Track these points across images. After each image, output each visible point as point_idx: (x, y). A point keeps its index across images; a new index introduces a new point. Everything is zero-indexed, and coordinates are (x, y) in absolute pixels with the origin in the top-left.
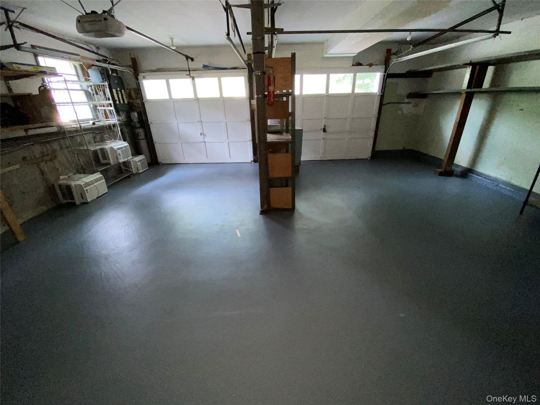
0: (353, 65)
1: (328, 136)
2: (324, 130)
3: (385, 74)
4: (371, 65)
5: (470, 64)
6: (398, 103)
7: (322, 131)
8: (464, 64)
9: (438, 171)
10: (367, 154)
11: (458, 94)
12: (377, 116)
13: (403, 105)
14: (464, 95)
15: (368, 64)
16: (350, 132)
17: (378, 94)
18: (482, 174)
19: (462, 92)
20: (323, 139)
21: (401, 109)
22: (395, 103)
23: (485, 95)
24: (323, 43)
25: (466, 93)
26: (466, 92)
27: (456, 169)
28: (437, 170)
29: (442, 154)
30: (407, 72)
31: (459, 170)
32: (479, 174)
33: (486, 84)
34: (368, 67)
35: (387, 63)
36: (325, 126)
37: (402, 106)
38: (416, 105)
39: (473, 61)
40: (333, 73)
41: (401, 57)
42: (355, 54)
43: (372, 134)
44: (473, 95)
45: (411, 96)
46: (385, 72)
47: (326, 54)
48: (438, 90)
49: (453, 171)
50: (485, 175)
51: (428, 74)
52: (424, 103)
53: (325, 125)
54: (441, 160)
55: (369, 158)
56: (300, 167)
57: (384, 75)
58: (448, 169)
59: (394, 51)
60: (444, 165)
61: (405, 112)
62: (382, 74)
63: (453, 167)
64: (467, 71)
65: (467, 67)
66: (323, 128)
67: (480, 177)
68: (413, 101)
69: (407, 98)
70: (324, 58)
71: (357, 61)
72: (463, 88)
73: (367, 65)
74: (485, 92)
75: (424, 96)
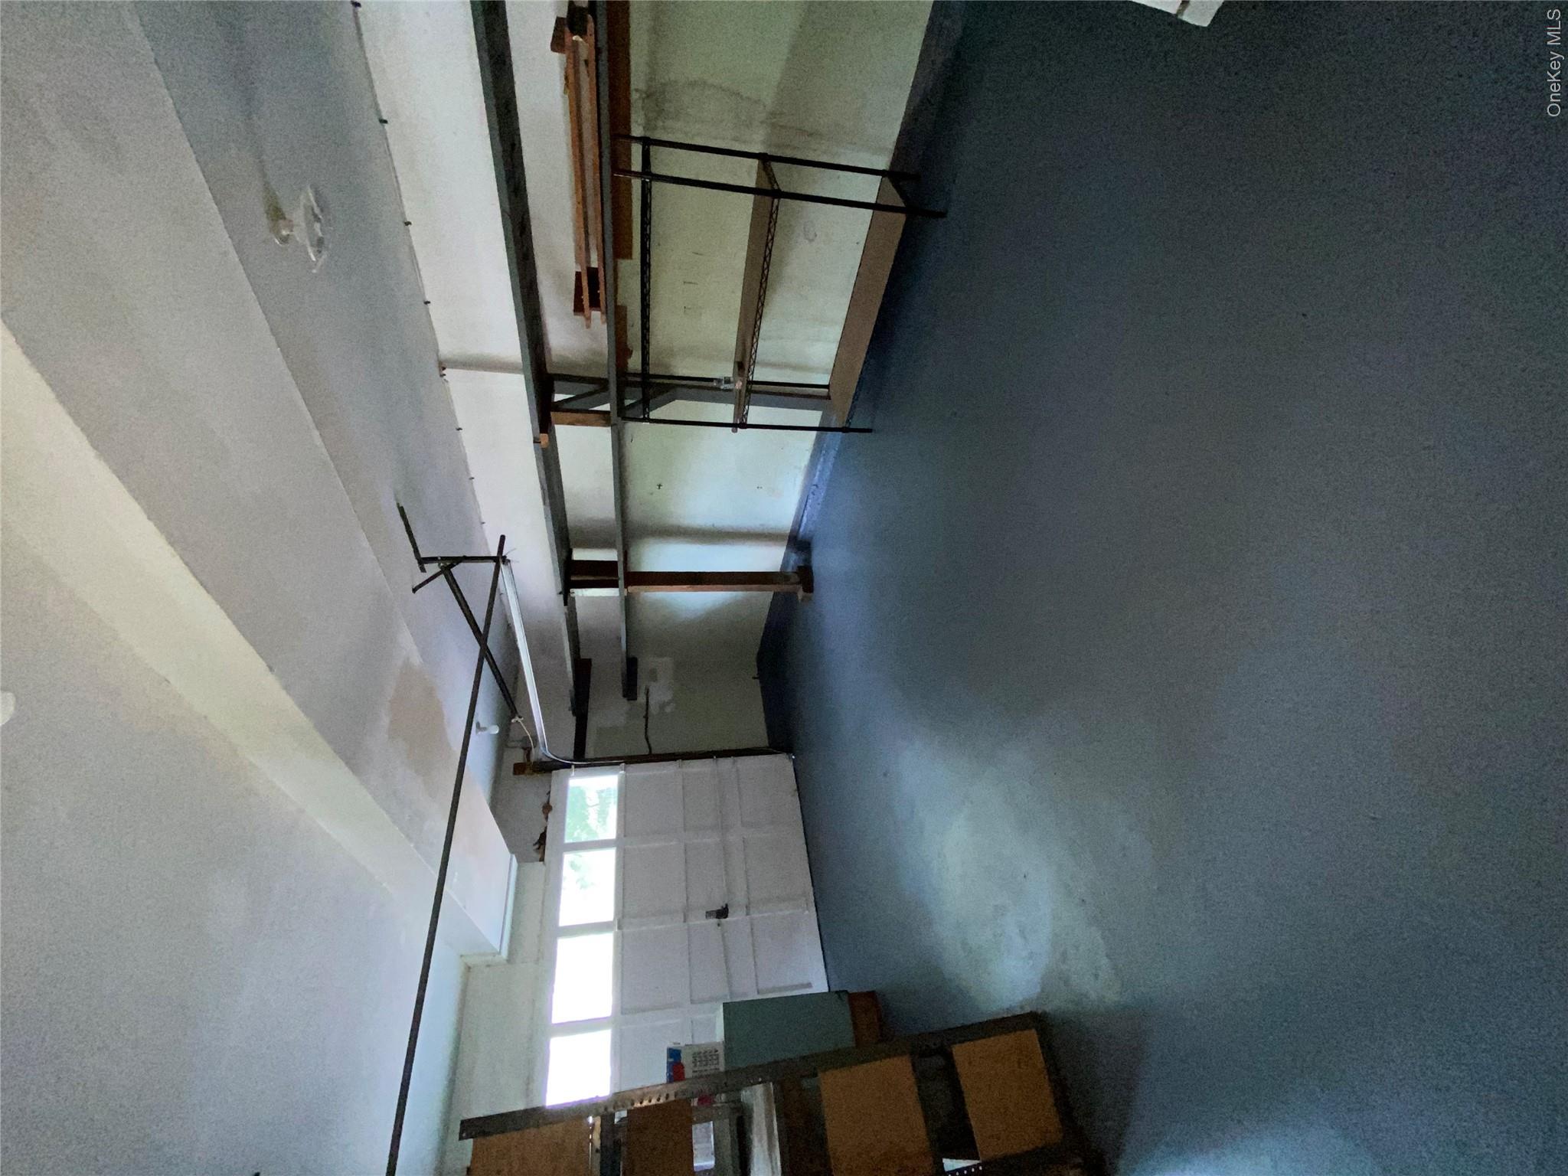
0: (542, 859)
1: (740, 897)
2: (722, 913)
3: (573, 767)
4: (547, 808)
5: (566, 593)
6: (646, 717)
7: (723, 920)
8: (566, 604)
9: (804, 597)
10: (781, 765)
11: (628, 603)
12: (679, 762)
13: (651, 702)
14: (631, 589)
15: (543, 816)
16: (723, 828)
17: (623, 772)
18: (797, 516)
19: (626, 594)
20: (747, 914)
21: (662, 706)
22: (646, 726)
23: (632, 553)
24: (469, 968)
25: (627, 584)
26: (626, 587)
27: (792, 562)
28: (800, 598)
29: (763, 598)
30: (574, 713)
31: (794, 557)
32: (798, 522)
33: (609, 555)
34: (550, 815)
35: (547, 768)
36: (709, 914)
37: (654, 709)
38: (653, 675)
39: (560, 589)
40: (556, 919)
41: (535, 738)
42: (511, 859)
43: (726, 763)
44: (629, 572)
45: (630, 690)
46: (568, 766)
47: (500, 953)
48: (619, 639)
49: (799, 567)
50: (798, 510)
51: (582, 668)
52: (647, 662)
53: (707, 912)
54: (775, 595)
55: (790, 758)
56: (853, 989)
57: (577, 766)
58: (795, 578)
59: (518, 757)
60: (785, 588)
61: (667, 696)
62: (573, 774)
63: (789, 570)
64: (580, 595)
65: (574, 599)
66: (715, 921)
67: (805, 519)
68: (642, 684)
69: (636, 699)
70: (510, 959)
71: (532, 848)
72: (618, 594)
73: (547, 818)
74: (626, 555)
75: (631, 665)
